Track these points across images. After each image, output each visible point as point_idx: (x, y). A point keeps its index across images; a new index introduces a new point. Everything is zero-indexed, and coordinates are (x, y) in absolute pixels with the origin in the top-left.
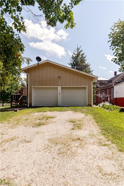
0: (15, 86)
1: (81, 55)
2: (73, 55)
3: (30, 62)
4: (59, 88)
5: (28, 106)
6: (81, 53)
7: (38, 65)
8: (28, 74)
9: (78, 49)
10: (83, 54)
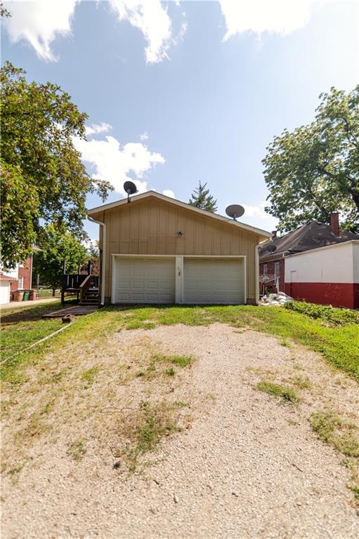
0: (78, 257)
1: (207, 200)
2: (191, 199)
3: (109, 191)
4: (179, 260)
5: (102, 303)
6: (207, 197)
7: (129, 202)
8: (103, 224)
9: (201, 189)
10: (210, 199)
